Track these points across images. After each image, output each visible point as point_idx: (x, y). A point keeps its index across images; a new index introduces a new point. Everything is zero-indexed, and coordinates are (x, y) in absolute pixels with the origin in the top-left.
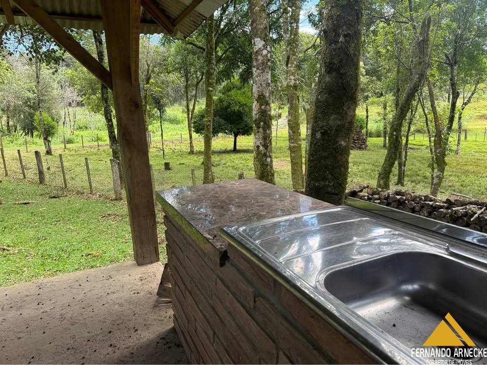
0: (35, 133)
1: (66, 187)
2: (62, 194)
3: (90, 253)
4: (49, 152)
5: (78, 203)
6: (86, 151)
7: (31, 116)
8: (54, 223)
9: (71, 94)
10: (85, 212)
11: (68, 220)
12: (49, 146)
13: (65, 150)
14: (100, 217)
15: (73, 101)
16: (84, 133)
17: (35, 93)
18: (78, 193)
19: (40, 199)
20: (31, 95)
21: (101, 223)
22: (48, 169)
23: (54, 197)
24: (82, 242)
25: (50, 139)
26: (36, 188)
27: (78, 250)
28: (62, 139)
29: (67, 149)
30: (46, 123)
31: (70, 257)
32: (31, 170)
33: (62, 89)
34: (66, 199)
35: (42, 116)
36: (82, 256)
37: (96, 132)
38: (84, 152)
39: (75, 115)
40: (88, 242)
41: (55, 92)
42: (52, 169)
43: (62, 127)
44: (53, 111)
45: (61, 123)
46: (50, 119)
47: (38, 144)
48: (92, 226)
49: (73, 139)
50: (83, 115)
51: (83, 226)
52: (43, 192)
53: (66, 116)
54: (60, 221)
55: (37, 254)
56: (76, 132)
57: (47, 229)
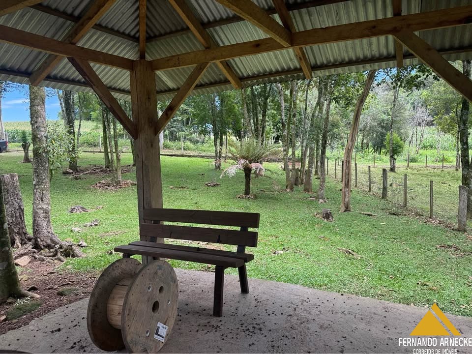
0: (383, 151)
1: (406, 205)
2: (401, 213)
3: (427, 283)
4: (392, 169)
5: (416, 225)
6: (428, 171)
7: (383, 135)
8: (391, 240)
9: (422, 114)
10: (423, 236)
11: (405, 240)
12: (394, 164)
13: (408, 168)
14: (438, 246)
15: (423, 121)
16: (428, 152)
17: (389, 115)
18: (417, 214)
19: (381, 213)
20: (385, 117)
21: (439, 253)
22: (391, 185)
23: (394, 214)
24: (418, 268)
25: (396, 157)
26: (378, 202)
27: (413, 275)
28: (406, 157)
29: (410, 168)
30: (394, 142)
31: (405, 280)
32: (375, 184)
33: (414, 109)
34: (405, 218)
35: (392, 136)
36: (418, 284)
37: (442, 152)
38: (426, 172)
39: (422, 134)
40: (425, 270)
41: (407, 113)
42: (394, 186)
43: (408, 146)
44: (402, 131)
45: (407, 142)
46: (399, 139)
47: (384, 161)
48: (429, 254)
49: (417, 158)
50: (431, 134)
51: (419, 251)
52: (384, 207)
53: (414, 136)
54: (397, 239)
55: (376, 266)
56: (421, 151)
57: (385, 244)
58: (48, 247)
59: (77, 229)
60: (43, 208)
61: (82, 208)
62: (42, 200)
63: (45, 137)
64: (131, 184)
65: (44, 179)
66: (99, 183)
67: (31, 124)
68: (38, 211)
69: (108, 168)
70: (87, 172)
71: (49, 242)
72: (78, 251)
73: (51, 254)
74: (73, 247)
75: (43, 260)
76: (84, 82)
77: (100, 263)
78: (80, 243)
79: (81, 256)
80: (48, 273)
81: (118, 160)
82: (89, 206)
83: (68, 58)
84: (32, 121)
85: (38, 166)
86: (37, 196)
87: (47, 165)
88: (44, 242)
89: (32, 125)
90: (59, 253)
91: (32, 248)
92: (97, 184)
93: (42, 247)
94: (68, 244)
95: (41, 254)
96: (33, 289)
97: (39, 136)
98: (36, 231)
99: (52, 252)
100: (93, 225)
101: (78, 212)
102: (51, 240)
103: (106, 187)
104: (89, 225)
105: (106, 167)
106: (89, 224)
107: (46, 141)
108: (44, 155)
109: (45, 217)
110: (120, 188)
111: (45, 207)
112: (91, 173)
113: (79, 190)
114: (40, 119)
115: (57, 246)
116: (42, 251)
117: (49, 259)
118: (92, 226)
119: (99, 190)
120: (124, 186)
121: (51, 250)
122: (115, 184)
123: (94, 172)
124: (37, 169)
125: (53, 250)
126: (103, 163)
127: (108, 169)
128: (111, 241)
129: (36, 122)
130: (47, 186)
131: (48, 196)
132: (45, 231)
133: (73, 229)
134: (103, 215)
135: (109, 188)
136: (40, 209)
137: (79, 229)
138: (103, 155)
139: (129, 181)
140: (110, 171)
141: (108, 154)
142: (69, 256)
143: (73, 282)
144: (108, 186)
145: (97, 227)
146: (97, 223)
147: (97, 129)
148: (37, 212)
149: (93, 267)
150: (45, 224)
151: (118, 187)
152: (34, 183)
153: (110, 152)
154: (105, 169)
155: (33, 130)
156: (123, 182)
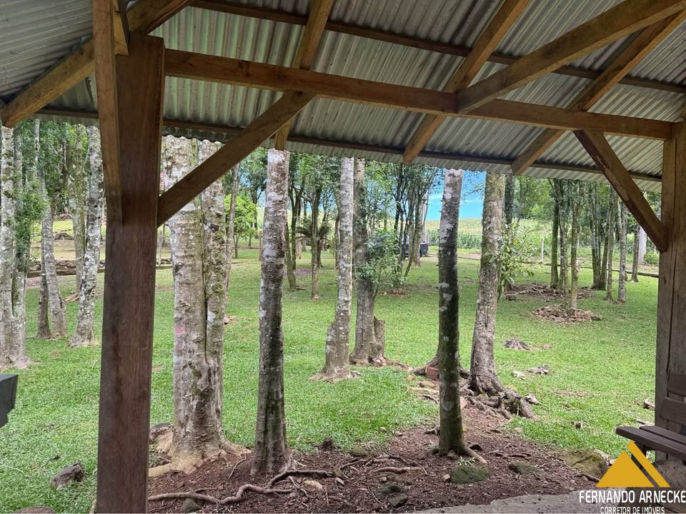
58: (488, 391)
59: (520, 374)
60: (486, 337)
61: (523, 344)
62: (486, 326)
63: (498, 241)
64: (592, 318)
65: (491, 298)
66: (542, 309)
67: (483, 224)
68: (480, 339)
69: (555, 288)
70: (524, 292)
71: (490, 384)
72: (527, 408)
73: (493, 403)
74: (521, 400)
75: (482, 409)
76: (594, 166)
77: (564, 438)
78: (528, 397)
79: (532, 417)
80: (491, 430)
81: (575, 278)
82: (531, 342)
83: (574, 132)
84: (483, 220)
85: (485, 280)
86: (481, 319)
87: (496, 280)
88: (483, 384)
89: (484, 226)
90: (503, 405)
91: (469, 388)
92: (538, 311)
93: (481, 390)
94: (515, 395)
95: (479, 399)
96: (476, 448)
97: (491, 241)
98: (475, 365)
99: (493, 401)
100: (542, 372)
101: (516, 348)
102: (492, 382)
103: (553, 317)
104: (536, 372)
105: (551, 287)
106: (536, 369)
107: (499, 247)
108: (495, 265)
109: (488, 350)
110: (574, 321)
111: (489, 335)
112: (529, 293)
113: (513, 316)
114: (494, 218)
115: (502, 394)
116: (480, 395)
117: (489, 409)
118: (540, 373)
119: (543, 320)
120: (580, 320)
121: (493, 398)
122: (566, 315)
123: (533, 293)
124: (483, 283)
125: (496, 398)
126: (548, 281)
127: (554, 291)
128: (573, 405)
129: (490, 222)
130: (494, 308)
131: (493, 321)
132: (486, 369)
133: (515, 372)
134: (552, 360)
135: (557, 320)
136: (483, 337)
137: (523, 375)
138: (549, 269)
139: (587, 312)
140: (557, 293)
141: (556, 268)
142: (515, 413)
143: (529, 455)
144: (556, 316)
145: (547, 377)
146: (547, 371)
147: (537, 230)
148: (479, 342)
149: (554, 442)
150: (487, 359)
151: (570, 320)
152: (478, 301)
153: (561, 266)
154: (550, 290)
155: (484, 232)
156: (579, 313)
